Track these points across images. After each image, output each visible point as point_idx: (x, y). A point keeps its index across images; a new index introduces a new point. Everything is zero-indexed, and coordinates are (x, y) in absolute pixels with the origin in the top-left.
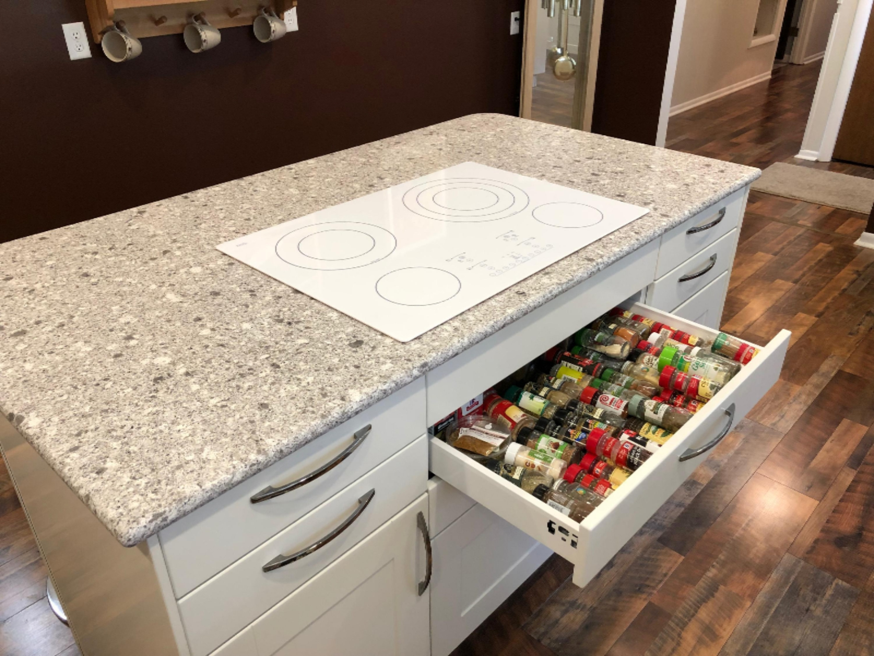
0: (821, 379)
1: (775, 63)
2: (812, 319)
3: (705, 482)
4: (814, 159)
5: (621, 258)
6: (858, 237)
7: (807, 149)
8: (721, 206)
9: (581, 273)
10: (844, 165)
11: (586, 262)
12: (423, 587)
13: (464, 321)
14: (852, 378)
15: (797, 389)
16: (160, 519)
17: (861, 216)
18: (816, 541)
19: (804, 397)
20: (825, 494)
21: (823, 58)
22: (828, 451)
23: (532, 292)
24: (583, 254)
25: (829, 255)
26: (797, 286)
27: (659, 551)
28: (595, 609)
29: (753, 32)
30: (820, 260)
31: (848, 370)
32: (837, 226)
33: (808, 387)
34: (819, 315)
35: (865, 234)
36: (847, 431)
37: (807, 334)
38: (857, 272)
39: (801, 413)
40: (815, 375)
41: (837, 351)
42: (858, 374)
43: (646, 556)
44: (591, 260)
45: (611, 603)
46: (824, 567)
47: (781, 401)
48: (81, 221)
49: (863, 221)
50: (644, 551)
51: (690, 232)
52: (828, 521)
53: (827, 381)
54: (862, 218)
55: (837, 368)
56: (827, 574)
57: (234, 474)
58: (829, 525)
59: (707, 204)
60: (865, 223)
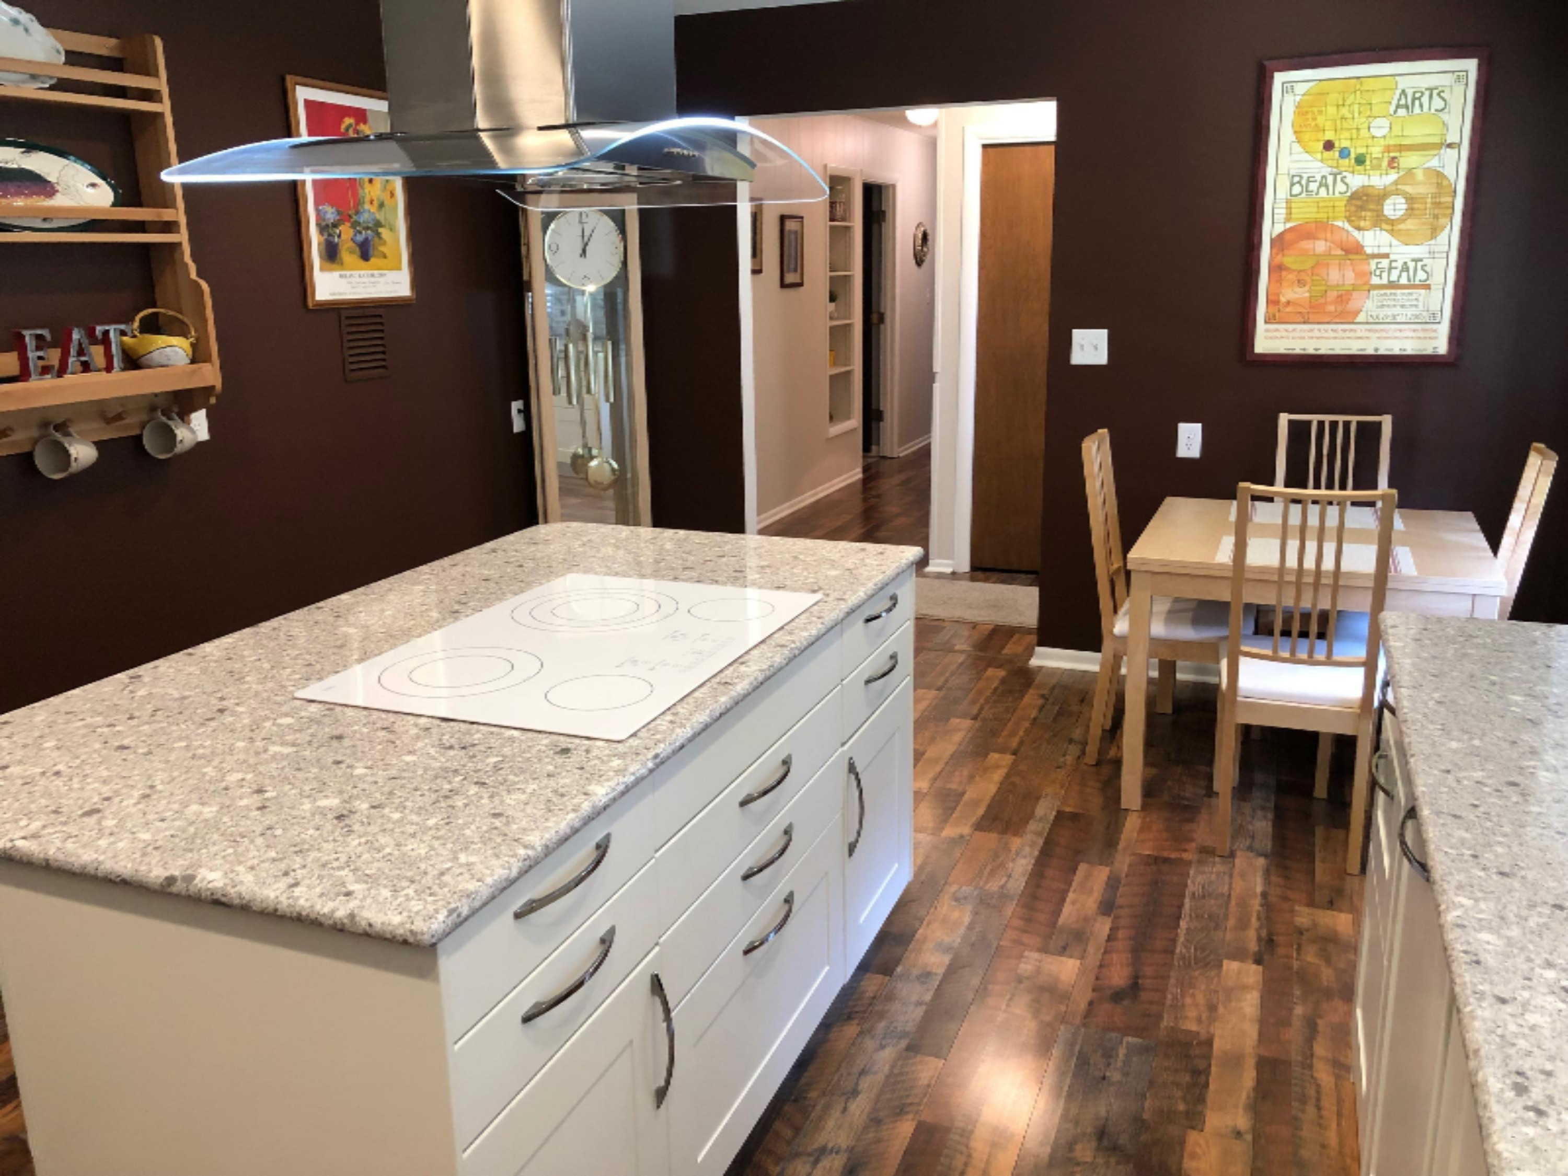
0: (1041, 825)
1: (864, 457)
2: (1008, 759)
3: (941, 971)
4: (949, 570)
5: (813, 643)
6: (1031, 654)
7: (940, 558)
8: (890, 591)
9: (778, 659)
10: (988, 574)
11: (779, 648)
12: (661, 1094)
13: (675, 714)
14: (1074, 817)
15: (1016, 842)
16: (455, 915)
17: (1028, 631)
18: (1091, 1003)
19: (1027, 850)
20: (1085, 951)
21: (929, 444)
22: (1073, 903)
23: (736, 681)
24: (771, 642)
25: (1003, 681)
26: (978, 724)
27: (911, 1061)
28: (853, 1148)
29: (828, 418)
30: (996, 689)
31: (1068, 809)
32: (1003, 647)
33: (1029, 837)
34: (1014, 753)
35: (1039, 650)
36: (1087, 877)
37: (1007, 776)
38: (1043, 696)
39: (1030, 867)
40: (1031, 822)
41: (1049, 790)
42: (1081, 811)
43: (896, 1071)
44: (782, 646)
45: (871, 1135)
46: (1108, 1029)
47: (1001, 859)
48: (49, 696)
49: (1032, 636)
50: (893, 1067)
51: (868, 620)
52: (1097, 978)
53: (1047, 827)
54: (1030, 634)
55: (1056, 809)
56: (1113, 1035)
57: (510, 869)
58: (1099, 982)
59: (880, 585)
60: (1034, 638)
